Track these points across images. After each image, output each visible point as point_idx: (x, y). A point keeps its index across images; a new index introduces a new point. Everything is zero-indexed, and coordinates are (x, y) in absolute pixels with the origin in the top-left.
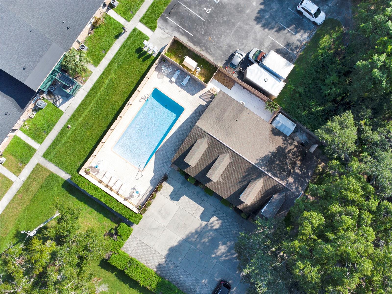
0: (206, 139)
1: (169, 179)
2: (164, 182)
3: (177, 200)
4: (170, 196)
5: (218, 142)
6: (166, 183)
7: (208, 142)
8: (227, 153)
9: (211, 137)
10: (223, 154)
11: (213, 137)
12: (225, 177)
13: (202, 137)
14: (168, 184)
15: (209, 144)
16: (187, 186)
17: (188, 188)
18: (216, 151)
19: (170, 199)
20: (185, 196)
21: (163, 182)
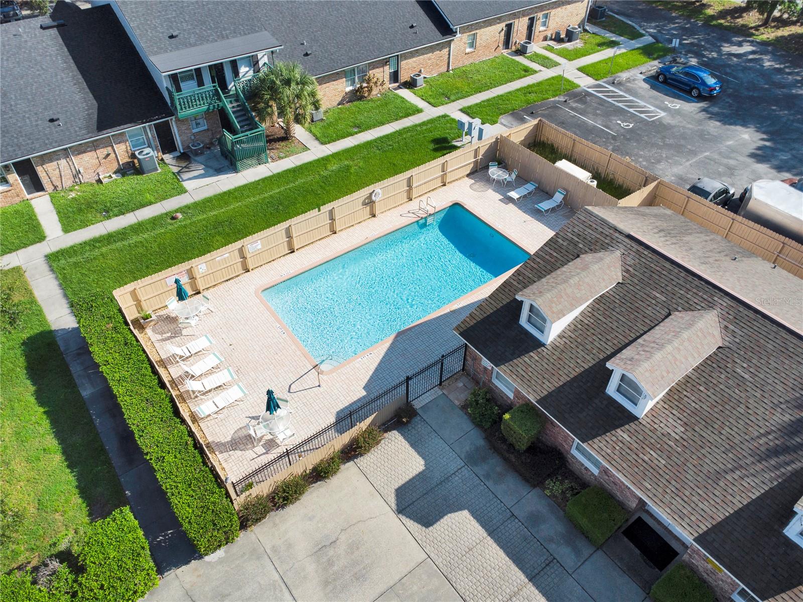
0: (618, 253)
1: (418, 425)
2: (395, 432)
3: (427, 521)
4: (400, 492)
5: (668, 265)
6: (401, 438)
7: (624, 263)
8: (711, 306)
9: (640, 249)
10: (689, 308)
11: (647, 247)
12: (695, 413)
13: (604, 247)
14: (407, 445)
15: (627, 271)
16: (488, 476)
17: (490, 484)
18: (655, 298)
19: (394, 506)
20: (466, 513)
21: (387, 430)
